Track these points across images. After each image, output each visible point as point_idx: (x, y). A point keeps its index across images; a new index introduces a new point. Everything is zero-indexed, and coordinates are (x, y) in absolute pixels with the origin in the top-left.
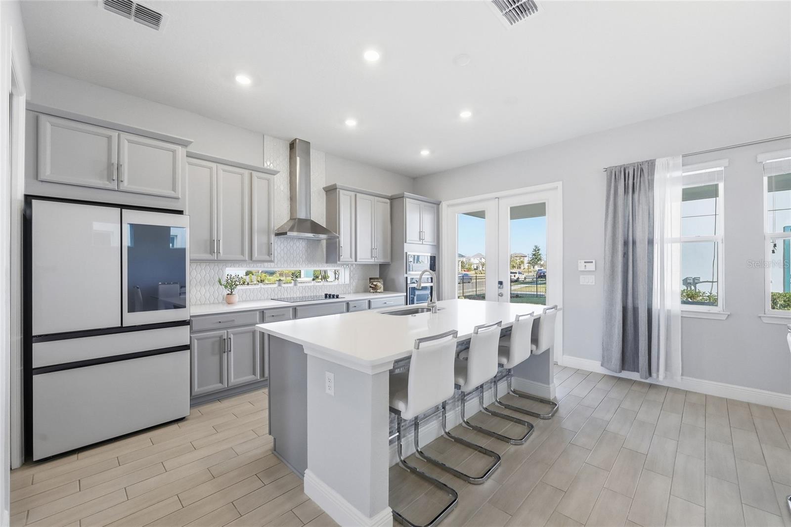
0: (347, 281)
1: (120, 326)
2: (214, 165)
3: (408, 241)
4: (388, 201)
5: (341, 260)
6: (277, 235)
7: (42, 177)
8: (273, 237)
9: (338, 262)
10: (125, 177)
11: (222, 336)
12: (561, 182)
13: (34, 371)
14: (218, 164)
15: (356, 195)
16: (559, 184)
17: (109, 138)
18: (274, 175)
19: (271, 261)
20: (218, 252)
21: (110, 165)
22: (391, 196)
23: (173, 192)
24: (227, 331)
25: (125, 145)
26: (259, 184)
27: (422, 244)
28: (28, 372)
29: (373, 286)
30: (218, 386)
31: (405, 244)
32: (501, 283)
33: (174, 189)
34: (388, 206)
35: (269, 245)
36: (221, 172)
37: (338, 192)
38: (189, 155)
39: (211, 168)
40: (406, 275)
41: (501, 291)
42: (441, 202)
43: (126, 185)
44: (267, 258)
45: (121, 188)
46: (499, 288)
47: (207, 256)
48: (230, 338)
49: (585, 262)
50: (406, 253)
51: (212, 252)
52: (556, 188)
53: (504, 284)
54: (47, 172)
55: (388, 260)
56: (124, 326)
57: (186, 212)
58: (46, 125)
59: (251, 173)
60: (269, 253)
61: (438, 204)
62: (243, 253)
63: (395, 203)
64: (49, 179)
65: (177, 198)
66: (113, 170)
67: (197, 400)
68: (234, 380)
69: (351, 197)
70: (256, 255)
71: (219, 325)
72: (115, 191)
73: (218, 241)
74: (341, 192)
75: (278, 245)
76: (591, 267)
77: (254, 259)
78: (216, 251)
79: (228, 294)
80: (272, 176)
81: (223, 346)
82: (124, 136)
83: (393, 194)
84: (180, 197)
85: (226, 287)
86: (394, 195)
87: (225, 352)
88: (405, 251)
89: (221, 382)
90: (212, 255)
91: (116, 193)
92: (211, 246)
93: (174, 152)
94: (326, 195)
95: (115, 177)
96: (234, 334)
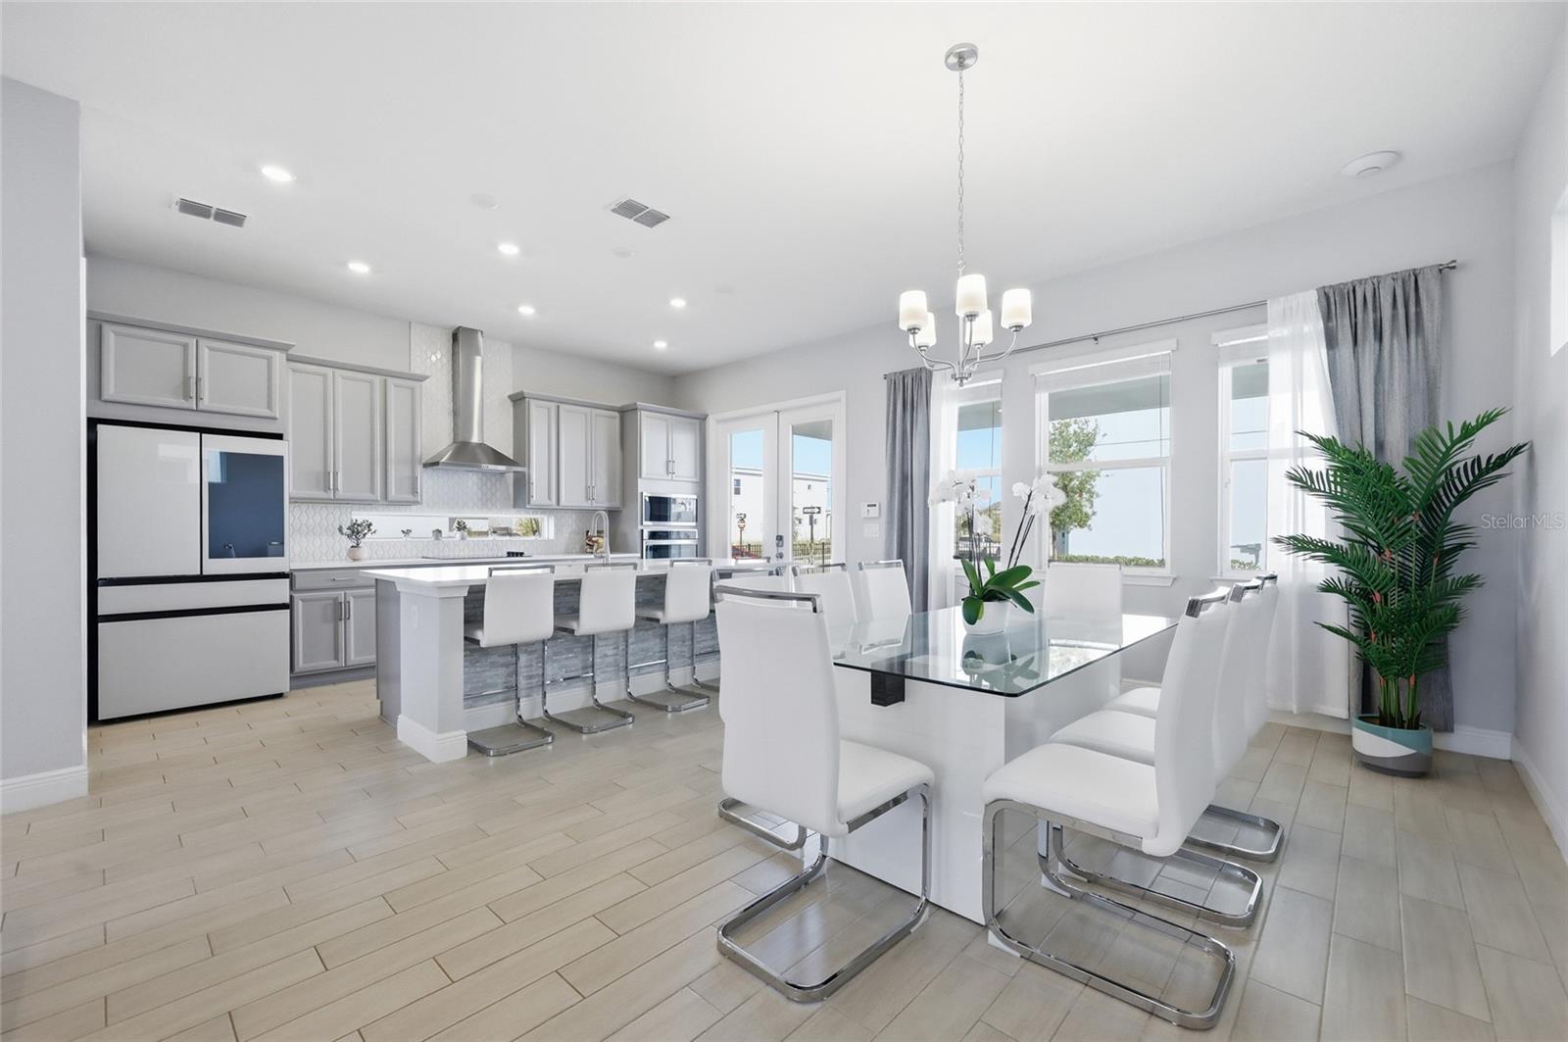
0: (552, 537)
1: (199, 573)
2: (329, 371)
3: (643, 475)
4: (617, 414)
5: (532, 502)
6: (426, 465)
7: (105, 397)
8: (419, 468)
9: (528, 506)
10: (206, 394)
11: (337, 598)
12: (844, 392)
13: (99, 619)
14: (336, 370)
15: (558, 407)
16: (842, 394)
17: (185, 347)
18: (421, 381)
19: (416, 503)
20: (335, 489)
21: (186, 380)
22: (622, 407)
23: (267, 410)
24: (345, 594)
25: (205, 353)
26: (397, 394)
27: (672, 480)
28: (94, 619)
29: (591, 543)
30: (332, 664)
31: (639, 480)
32: (780, 538)
33: (269, 406)
34: (617, 421)
35: (414, 480)
36: (339, 380)
37: (527, 405)
38: (289, 359)
39: (325, 376)
40: (640, 528)
41: (780, 550)
42: (707, 416)
43: (205, 404)
44: (410, 497)
45: (201, 407)
46: (778, 545)
47: (321, 494)
48: (349, 602)
49: (869, 506)
50: (642, 493)
51: (327, 488)
52: (839, 400)
53: (785, 539)
54: (110, 390)
55: (617, 504)
56: (204, 573)
57: (289, 435)
58: (110, 336)
59: (385, 381)
60: (414, 491)
61: (703, 419)
62: (372, 491)
63: (626, 416)
64: (112, 399)
65: (275, 419)
66: (189, 386)
67: (301, 679)
68: (354, 659)
69: (549, 410)
70: (393, 493)
71: (332, 584)
72: (193, 410)
73: (335, 474)
74: (533, 403)
75: (428, 481)
76: (874, 512)
77: (390, 498)
78: (332, 487)
79: (352, 547)
80: (419, 383)
81: (339, 613)
82: (203, 343)
83: (624, 404)
84: (278, 416)
85: (349, 536)
86: (625, 406)
87: (341, 619)
88: (639, 491)
89: (336, 658)
90: (326, 491)
91: (192, 413)
92: (326, 480)
93: (269, 359)
94: (514, 406)
95: (193, 394)
96: (354, 597)
